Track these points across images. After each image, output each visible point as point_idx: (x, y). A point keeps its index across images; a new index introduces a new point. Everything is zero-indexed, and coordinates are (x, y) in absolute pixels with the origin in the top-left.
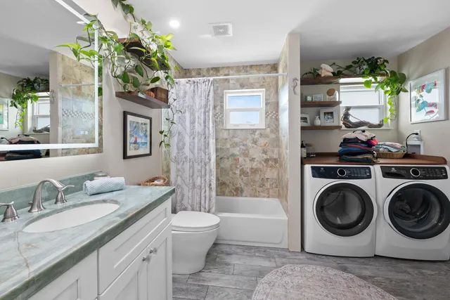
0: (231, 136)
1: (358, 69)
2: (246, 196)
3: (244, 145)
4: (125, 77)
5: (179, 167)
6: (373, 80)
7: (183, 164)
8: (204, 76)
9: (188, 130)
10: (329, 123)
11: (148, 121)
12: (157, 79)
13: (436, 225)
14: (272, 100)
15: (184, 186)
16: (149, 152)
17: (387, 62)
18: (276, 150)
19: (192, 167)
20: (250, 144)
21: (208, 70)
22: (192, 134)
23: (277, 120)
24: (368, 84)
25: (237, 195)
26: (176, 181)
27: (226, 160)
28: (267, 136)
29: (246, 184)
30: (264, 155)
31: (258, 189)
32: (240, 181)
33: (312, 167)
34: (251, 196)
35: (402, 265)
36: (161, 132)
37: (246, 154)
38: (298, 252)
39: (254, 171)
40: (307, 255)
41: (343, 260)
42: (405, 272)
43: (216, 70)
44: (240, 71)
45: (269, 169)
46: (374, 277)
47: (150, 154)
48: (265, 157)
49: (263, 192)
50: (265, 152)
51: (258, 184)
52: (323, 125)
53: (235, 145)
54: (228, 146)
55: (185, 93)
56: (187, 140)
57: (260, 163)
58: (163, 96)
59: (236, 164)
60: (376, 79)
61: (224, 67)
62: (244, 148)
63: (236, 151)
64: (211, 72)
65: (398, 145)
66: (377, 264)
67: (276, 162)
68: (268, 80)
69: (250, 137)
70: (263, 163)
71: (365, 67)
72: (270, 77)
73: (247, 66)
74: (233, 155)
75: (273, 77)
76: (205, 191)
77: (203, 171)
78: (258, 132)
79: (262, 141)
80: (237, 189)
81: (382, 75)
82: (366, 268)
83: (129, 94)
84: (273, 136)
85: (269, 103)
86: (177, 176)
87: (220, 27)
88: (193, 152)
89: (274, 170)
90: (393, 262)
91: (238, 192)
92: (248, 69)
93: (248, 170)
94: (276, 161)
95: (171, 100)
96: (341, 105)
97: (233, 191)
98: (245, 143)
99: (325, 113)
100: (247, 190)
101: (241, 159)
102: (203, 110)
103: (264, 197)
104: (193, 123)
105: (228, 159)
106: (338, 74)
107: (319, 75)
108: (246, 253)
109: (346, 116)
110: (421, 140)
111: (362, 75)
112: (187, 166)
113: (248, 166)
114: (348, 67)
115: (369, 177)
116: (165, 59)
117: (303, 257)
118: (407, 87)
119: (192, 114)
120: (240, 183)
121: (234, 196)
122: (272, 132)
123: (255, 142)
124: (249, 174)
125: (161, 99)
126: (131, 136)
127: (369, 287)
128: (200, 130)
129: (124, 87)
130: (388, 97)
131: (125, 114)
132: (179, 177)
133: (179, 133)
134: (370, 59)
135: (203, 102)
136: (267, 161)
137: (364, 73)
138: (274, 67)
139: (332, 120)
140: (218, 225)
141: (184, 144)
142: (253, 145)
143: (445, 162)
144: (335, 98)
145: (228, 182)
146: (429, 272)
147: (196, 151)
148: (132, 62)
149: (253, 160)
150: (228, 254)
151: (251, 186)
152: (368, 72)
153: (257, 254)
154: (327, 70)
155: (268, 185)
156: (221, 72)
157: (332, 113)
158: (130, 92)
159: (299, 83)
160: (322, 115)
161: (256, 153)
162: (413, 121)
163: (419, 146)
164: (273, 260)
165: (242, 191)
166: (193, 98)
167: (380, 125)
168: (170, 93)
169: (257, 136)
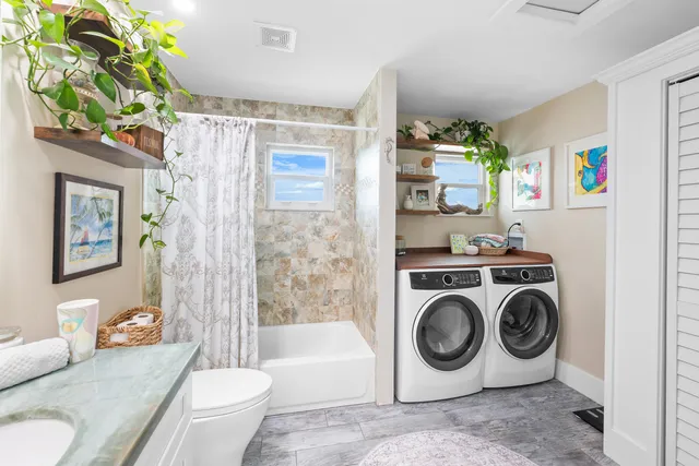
0: (277, 221)
1: (458, 135)
2: (302, 323)
3: (299, 238)
4: (65, 97)
5: (183, 284)
6: (476, 151)
7: (190, 279)
8: (229, 113)
9: (202, 212)
10: (423, 207)
11: (115, 194)
12: (139, 108)
13: (544, 338)
14: (346, 166)
15: (193, 322)
16: (115, 260)
17: (492, 130)
18: (350, 245)
19: (211, 284)
20: (309, 235)
21: (237, 103)
22: (211, 221)
23: (353, 197)
24: (469, 155)
25: (286, 322)
26: (175, 312)
27: (267, 263)
28: (336, 223)
29: (303, 303)
30: (331, 253)
31: (322, 308)
32: (291, 298)
33: (411, 274)
34: (310, 321)
35: (513, 396)
36: (146, 218)
37: (302, 253)
38: (390, 405)
39: (315, 279)
40: (403, 406)
41: (448, 404)
42: (518, 405)
43: (252, 106)
44: (295, 113)
45: (339, 275)
46: (488, 422)
47: (119, 263)
48: (334, 256)
49: (329, 312)
50: (333, 248)
51: (321, 301)
52: (416, 209)
53: (285, 237)
54: (273, 239)
55: (198, 142)
56: (201, 231)
57: (326, 265)
58: (154, 144)
59: (286, 270)
60: (479, 150)
61: (266, 103)
62: (300, 242)
63: (286, 248)
64: (242, 107)
65: (501, 238)
66: (487, 401)
67: (350, 264)
68: (339, 135)
69: (310, 225)
70: (330, 266)
71: (467, 133)
72: (343, 130)
73: (306, 107)
74: (280, 255)
75: (348, 131)
76: (240, 328)
77: (234, 290)
78: (323, 216)
79: (329, 231)
80: (285, 312)
81: (486, 146)
82: (478, 411)
83: (73, 136)
84: (345, 223)
85: (340, 171)
86: (179, 302)
87: (274, 33)
88: (212, 256)
89: (345, 278)
90: (503, 392)
91: (289, 316)
92: (308, 112)
93: (306, 279)
94: (349, 262)
95: (169, 154)
96: (437, 182)
97: (280, 316)
98: (301, 233)
99: (418, 192)
100: (303, 313)
101: (294, 261)
102: (234, 177)
103: (330, 320)
104: (212, 199)
105: (271, 261)
106: (435, 138)
107: (411, 135)
108: (311, 426)
109: (442, 197)
110: (524, 232)
111: (465, 142)
112: (199, 281)
113: (305, 272)
114: (448, 130)
115: (479, 284)
116: (160, 69)
117: (398, 411)
118: (510, 165)
119: (212, 183)
120: (291, 301)
121: (281, 323)
122: (344, 216)
123: (317, 232)
124: (308, 285)
125: (148, 151)
126: (75, 228)
127: (488, 448)
128: (228, 215)
129: (63, 118)
130: (488, 176)
131: (59, 180)
132: (182, 305)
133: (184, 219)
134: (473, 123)
135: (236, 162)
136: (335, 262)
137: (466, 140)
138: (349, 116)
139: (427, 202)
140: (270, 392)
141: (193, 240)
142: (316, 237)
143: (551, 261)
144: (431, 171)
145: (270, 302)
146: (540, 399)
147: (219, 254)
148: (83, 65)
149: (313, 261)
150: (282, 434)
151: (311, 304)
152: (470, 140)
153: (330, 423)
154: (421, 131)
155: (336, 301)
156: (261, 110)
157: (426, 192)
158: (77, 131)
159: (394, 145)
160: (414, 193)
161: (319, 250)
162: (515, 208)
163: (521, 239)
164: (357, 428)
165: (295, 314)
166: (214, 151)
167: (479, 211)
168: (166, 140)
169: (320, 222)
